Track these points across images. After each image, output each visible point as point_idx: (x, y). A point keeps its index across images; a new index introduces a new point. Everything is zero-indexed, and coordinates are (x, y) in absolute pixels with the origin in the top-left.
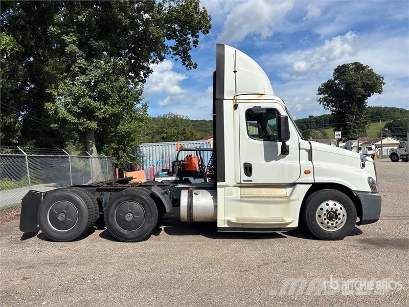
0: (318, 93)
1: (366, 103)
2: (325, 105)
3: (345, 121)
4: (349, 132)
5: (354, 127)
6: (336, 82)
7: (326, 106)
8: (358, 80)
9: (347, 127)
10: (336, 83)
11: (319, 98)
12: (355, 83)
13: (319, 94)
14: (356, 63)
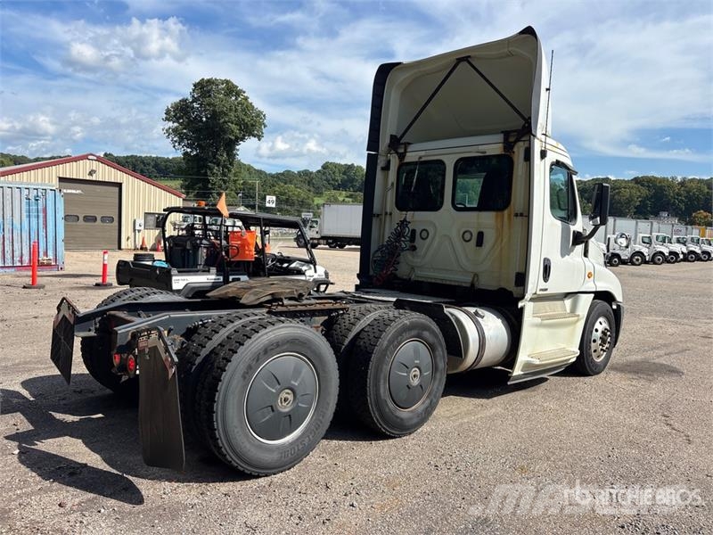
0: (164, 116)
1: (238, 150)
2: (176, 141)
3: (206, 174)
4: (211, 193)
5: (220, 187)
6: (195, 105)
7: (177, 144)
8: (231, 110)
9: (210, 186)
10: (193, 107)
11: (167, 127)
12: (226, 114)
13: (167, 119)
14: (227, 82)
